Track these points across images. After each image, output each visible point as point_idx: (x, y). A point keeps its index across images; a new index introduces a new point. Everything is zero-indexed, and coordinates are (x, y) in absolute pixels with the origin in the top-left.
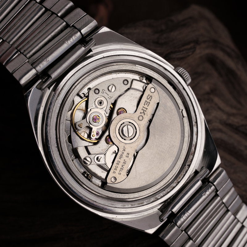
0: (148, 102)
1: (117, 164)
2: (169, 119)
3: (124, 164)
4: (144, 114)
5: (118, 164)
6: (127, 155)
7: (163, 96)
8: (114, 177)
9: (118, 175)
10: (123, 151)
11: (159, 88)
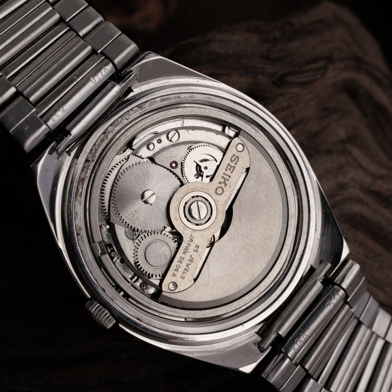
0: (231, 166)
1: (178, 262)
2: (264, 195)
3: (190, 263)
4: (226, 185)
5: (180, 262)
6: (196, 248)
7: (256, 158)
8: (173, 282)
9: (180, 279)
10: (189, 242)
11: (249, 145)
